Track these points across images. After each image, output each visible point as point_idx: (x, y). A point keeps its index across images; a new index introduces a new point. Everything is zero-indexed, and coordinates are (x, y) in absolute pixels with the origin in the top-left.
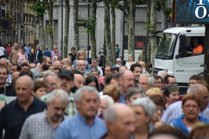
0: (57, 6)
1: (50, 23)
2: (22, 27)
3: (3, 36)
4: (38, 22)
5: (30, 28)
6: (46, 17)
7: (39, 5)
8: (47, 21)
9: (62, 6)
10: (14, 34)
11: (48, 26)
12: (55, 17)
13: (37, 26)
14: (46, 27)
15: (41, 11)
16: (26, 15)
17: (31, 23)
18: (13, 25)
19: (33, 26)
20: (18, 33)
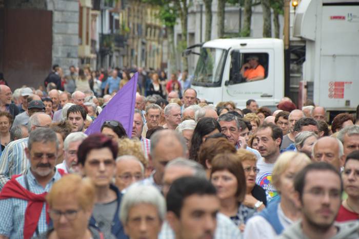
0: (194, 13)
1: (183, 38)
2: (143, 44)
3: (117, 57)
4: (166, 37)
5: (155, 45)
6: (178, 28)
7: (168, 11)
8: (180, 35)
9: (201, 12)
10: (132, 55)
11: (180, 43)
12: (190, 29)
13: (165, 42)
14: (178, 44)
15: (170, 20)
16: (148, 26)
17: (156, 38)
18: (130, 41)
19: (160, 42)
20: (138, 53)
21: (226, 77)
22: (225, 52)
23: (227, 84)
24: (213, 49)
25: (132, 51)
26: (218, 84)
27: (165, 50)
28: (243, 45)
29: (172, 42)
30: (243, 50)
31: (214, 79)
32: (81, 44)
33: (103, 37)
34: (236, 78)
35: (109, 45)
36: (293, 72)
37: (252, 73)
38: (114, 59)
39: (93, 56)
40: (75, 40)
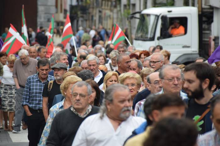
1: (128, 7)
2: (100, 12)
3: (82, 21)
4: (115, 7)
5: (108, 12)
8: (125, 6)
11: (126, 11)
12: (132, 1)
13: (115, 10)
14: (124, 11)
17: (109, 8)
18: (91, 10)
19: (111, 11)
20: (96, 18)
21: (158, 34)
22: (157, 17)
23: (159, 39)
24: (148, 15)
25: (92, 17)
26: (152, 39)
27: (115, 16)
28: (169, 12)
29: (120, 10)
30: (170, 15)
31: (149, 36)
32: (57, 12)
33: (72, 7)
34: (165, 35)
35: (76, 13)
36: (205, 30)
37: (176, 31)
38: (80, 23)
40: (53, 10)
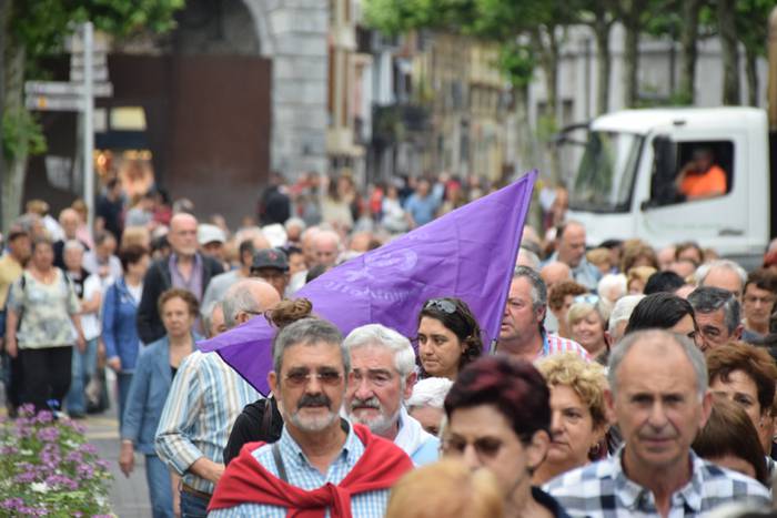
0: (571, 57)
1: (549, 110)
2: (465, 124)
3: (409, 153)
4: (511, 107)
5: (489, 125)
6: (538, 89)
7: (515, 53)
8: (541, 106)
9: (587, 55)
10: (440, 147)
11: (543, 120)
12: (564, 91)
13: (511, 120)
14: (537, 122)
15: (521, 73)
16: (475, 86)
17: (492, 110)
18: (436, 119)
19: (499, 120)
20: (453, 144)
21: (643, 191)
22: (640, 139)
23: (644, 207)
24: (612, 135)
25: (441, 139)
26: (625, 208)
27: (511, 136)
28: (679, 124)
29: (526, 120)
30: (678, 136)
31: (616, 197)
32: (331, 126)
34: (665, 194)
35: (390, 128)
37: (699, 184)
38: (402, 159)
39: (358, 152)
